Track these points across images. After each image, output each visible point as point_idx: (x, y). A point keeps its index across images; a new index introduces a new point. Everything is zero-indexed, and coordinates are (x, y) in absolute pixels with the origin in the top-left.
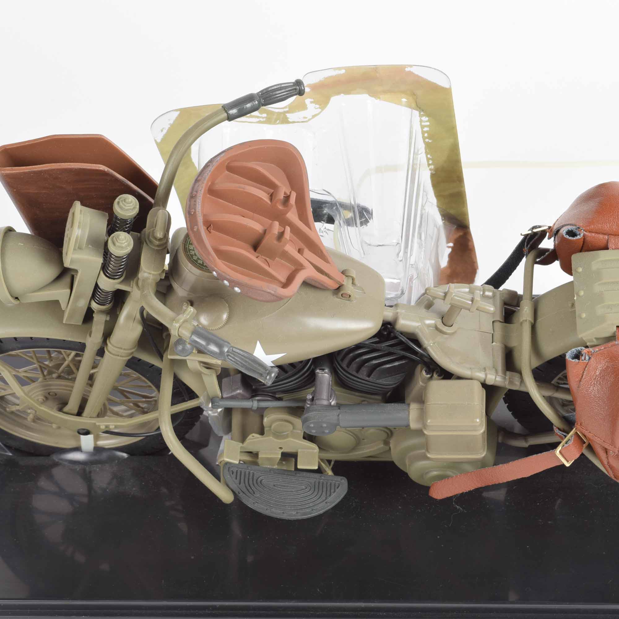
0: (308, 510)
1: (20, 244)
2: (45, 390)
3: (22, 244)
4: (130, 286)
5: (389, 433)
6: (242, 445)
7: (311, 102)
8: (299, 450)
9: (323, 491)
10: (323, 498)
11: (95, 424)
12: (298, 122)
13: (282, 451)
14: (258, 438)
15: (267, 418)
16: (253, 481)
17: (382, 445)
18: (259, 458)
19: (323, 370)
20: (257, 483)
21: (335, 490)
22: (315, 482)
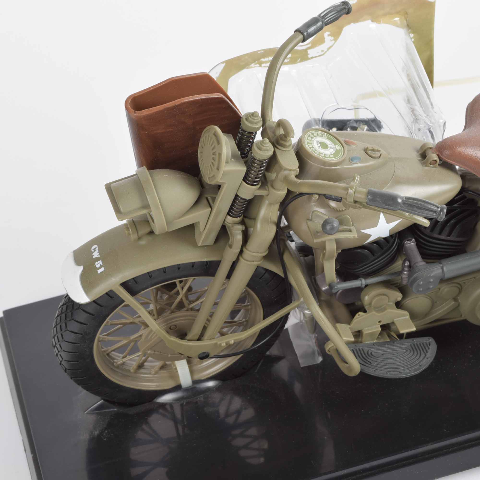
0: (416, 367)
1: (164, 176)
2: (167, 324)
3: (167, 176)
4: (266, 189)
5: (460, 287)
6: (350, 326)
7: (329, 35)
8: (395, 320)
9: (420, 351)
10: (423, 355)
11: (216, 343)
12: (316, 57)
13: (381, 324)
14: (363, 316)
15: (368, 295)
16: (365, 354)
17: (453, 303)
18: (364, 336)
19: (410, 240)
20: (369, 355)
21: (428, 347)
22: (411, 345)
